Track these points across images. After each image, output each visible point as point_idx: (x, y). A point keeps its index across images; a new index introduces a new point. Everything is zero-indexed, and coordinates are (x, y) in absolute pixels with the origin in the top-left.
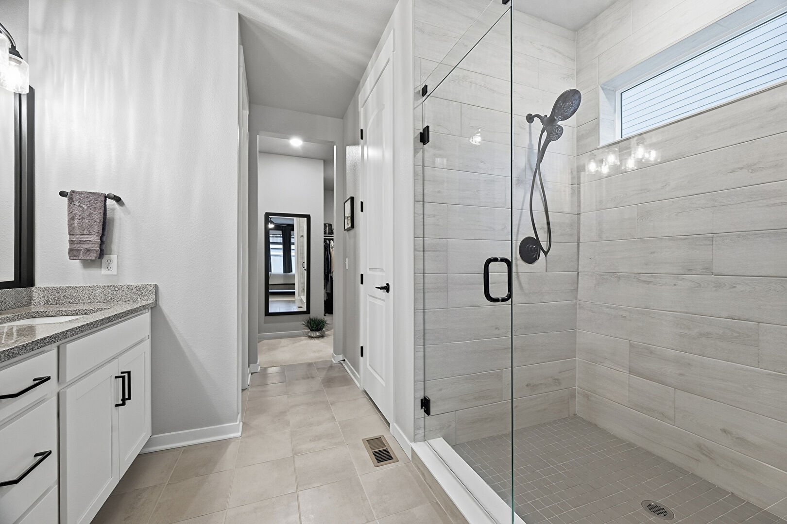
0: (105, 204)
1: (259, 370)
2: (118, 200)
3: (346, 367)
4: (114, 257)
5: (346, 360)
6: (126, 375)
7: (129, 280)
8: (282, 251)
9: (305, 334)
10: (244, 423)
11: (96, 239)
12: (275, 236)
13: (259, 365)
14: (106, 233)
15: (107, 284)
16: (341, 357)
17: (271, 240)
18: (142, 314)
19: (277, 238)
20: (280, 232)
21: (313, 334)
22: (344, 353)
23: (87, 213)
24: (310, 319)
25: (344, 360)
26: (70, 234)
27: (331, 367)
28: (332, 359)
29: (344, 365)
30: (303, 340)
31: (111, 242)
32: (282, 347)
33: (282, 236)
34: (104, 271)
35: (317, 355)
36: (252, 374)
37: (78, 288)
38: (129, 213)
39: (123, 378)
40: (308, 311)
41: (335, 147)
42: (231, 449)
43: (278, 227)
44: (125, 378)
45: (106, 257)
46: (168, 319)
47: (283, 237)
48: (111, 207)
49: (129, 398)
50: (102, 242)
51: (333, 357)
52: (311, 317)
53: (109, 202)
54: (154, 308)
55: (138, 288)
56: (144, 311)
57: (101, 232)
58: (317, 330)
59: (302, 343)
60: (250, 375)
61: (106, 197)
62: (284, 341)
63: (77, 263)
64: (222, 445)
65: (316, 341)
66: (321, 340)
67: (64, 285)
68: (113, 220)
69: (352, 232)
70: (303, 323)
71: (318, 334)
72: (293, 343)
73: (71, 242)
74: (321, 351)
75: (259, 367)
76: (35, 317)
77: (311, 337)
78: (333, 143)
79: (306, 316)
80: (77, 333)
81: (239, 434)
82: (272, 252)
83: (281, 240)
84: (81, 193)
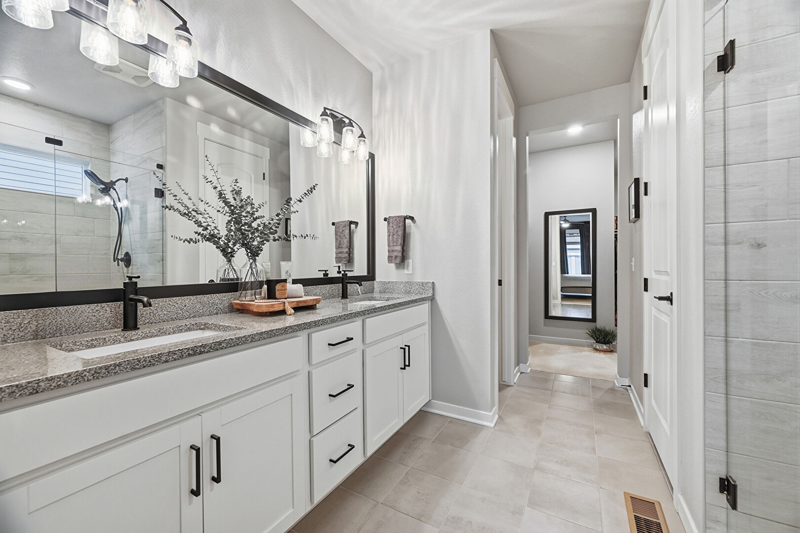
0: (405, 223)
1: (529, 371)
2: (412, 218)
3: (631, 394)
4: (410, 261)
5: (632, 386)
6: (407, 348)
7: (418, 279)
8: (580, 251)
9: (590, 344)
10: (500, 417)
11: (399, 248)
12: (572, 235)
13: (529, 366)
14: (406, 243)
15: (407, 281)
16: (626, 382)
17: (568, 240)
18: (424, 304)
19: (574, 238)
20: (578, 231)
21: (598, 346)
22: (631, 376)
23: (396, 231)
24: (596, 328)
25: (630, 386)
26: (388, 246)
27: (613, 390)
28: (615, 381)
29: (630, 392)
30: (585, 351)
31: (409, 251)
32: (559, 353)
33: (579, 234)
34: (406, 272)
35: (597, 371)
36: (521, 373)
37: (393, 282)
38: (418, 228)
39: (404, 349)
40: (594, 319)
41: (619, 120)
42: (483, 436)
43: (574, 226)
44: (406, 350)
45: (406, 261)
46: (441, 310)
47: (581, 236)
48: (409, 225)
49: (409, 366)
50: (403, 250)
51: (617, 379)
52: (598, 327)
53: (408, 221)
54: (432, 299)
55: (422, 283)
56: (425, 302)
57: (402, 243)
58: (605, 343)
59: (583, 353)
60: (519, 374)
61: (405, 218)
62: (564, 348)
63: (393, 265)
64: (478, 428)
65: (602, 356)
66: (609, 355)
67: (387, 281)
68: (410, 234)
69: (638, 223)
70: (587, 332)
71: (605, 347)
72: (573, 352)
73: (389, 251)
74: (604, 368)
75: (530, 369)
76: (371, 300)
77: (596, 350)
78: (617, 117)
79: (592, 325)
80: (372, 313)
81: (492, 425)
82: (569, 253)
83: (578, 239)
84: (393, 217)
